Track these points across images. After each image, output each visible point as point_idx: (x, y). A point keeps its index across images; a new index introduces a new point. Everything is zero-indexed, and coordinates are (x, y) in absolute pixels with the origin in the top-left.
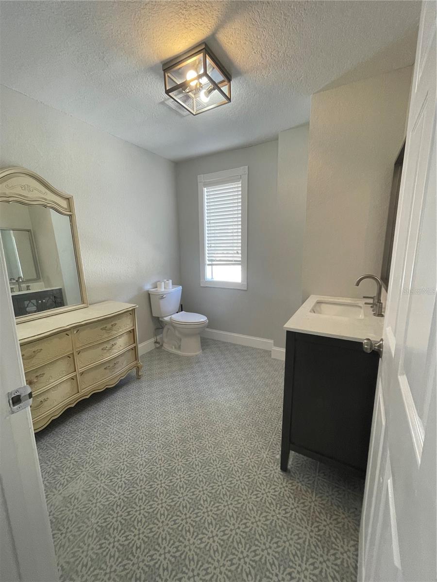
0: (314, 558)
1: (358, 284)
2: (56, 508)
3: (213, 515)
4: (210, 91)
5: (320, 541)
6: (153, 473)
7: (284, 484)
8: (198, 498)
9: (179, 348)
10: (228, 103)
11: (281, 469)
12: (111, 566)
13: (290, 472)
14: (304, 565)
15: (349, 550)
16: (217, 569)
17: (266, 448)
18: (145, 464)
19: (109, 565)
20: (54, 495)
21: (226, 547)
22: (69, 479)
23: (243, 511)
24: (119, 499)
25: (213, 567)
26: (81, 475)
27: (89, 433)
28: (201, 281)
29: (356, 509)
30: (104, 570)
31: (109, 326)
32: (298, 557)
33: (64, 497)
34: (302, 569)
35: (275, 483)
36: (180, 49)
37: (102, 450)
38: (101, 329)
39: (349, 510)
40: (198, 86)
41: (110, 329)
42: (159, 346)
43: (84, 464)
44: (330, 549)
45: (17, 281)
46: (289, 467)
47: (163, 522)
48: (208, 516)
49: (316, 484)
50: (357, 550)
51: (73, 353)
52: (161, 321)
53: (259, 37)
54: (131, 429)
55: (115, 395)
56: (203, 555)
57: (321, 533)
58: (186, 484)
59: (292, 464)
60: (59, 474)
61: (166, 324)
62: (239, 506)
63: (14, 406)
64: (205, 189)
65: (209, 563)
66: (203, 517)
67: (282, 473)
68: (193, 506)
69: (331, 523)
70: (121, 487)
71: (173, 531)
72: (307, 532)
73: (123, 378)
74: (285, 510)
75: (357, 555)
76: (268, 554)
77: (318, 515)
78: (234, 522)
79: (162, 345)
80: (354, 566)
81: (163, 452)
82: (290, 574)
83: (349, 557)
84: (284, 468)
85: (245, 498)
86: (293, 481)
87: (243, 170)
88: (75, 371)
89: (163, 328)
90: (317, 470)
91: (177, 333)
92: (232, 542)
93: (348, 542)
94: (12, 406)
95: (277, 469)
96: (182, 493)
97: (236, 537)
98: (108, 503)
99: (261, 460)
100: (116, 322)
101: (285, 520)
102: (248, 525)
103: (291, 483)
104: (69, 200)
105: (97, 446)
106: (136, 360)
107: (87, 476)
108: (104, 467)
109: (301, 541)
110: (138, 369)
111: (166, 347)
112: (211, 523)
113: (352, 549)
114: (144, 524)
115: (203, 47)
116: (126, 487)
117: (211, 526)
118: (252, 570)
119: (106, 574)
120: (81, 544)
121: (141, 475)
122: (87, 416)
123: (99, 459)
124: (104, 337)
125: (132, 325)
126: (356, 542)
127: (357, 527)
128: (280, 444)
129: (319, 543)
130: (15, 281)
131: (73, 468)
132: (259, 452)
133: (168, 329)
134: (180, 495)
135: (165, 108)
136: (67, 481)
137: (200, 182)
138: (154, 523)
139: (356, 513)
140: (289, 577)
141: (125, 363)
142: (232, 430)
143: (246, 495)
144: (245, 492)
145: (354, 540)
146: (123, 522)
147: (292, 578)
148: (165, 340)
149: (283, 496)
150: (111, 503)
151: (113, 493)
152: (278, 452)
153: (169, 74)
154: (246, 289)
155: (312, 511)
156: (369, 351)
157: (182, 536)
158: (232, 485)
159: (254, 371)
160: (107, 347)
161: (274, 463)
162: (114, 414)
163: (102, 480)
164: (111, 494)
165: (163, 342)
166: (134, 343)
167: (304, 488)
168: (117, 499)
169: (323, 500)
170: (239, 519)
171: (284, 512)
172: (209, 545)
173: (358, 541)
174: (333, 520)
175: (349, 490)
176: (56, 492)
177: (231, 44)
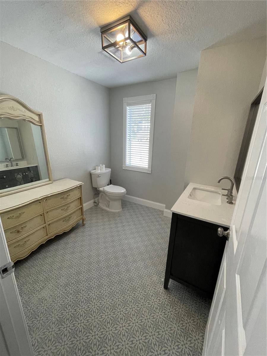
0: (178, 342)
1: (219, 182)
2: (34, 305)
3: (123, 314)
4: (132, 48)
5: (183, 332)
6: (90, 287)
7: (165, 297)
8: (115, 303)
9: (108, 206)
10: (144, 56)
11: (164, 287)
12: (65, 341)
13: (169, 290)
14: (173, 346)
15: (199, 339)
16: (124, 346)
17: (156, 274)
18: (85, 281)
19: (64, 340)
20: (33, 297)
21: (129, 333)
22: (42, 288)
23: (140, 312)
24: (70, 301)
25: (121, 345)
26: (49, 285)
27: (54, 259)
28: (123, 166)
29: (205, 314)
30: (61, 343)
31: (65, 196)
32: (170, 341)
33: (39, 299)
34: (171, 348)
35: (160, 296)
36: (112, 19)
37: (61, 270)
38: (61, 198)
39: (201, 315)
40: (124, 45)
41: (66, 198)
42: (96, 204)
43: (51, 279)
44: (188, 337)
45: (10, 160)
46: (169, 286)
47: (94, 316)
48: (121, 314)
49: (183, 298)
50: (203, 339)
51: (44, 213)
52: (98, 190)
53: (167, 13)
54: (78, 258)
55: (69, 236)
56: (116, 337)
57: (184, 328)
58: (109, 294)
59: (171, 285)
60: (36, 284)
61: (101, 192)
62: (138, 309)
63: (3, 274)
64: (128, 108)
65: (119, 342)
66: (118, 314)
67: (164, 290)
68: (112, 308)
69: (190, 322)
70: (72, 294)
71: (100, 322)
72: (176, 326)
73: (74, 226)
74: (164, 313)
75: (203, 342)
76: (153, 338)
77: (183, 317)
78: (135, 318)
79: (98, 204)
80: (201, 348)
81: (96, 273)
82: (164, 351)
83: (198, 343)
84: (166, 287)
85: (142, 304)
86: (170, 295)
87: (153, 96)
88: (45, 223)
89: (99, 194)
90: (185, 290)
91: (107, 198)
92: (133, 331)
93: (199, 334)
94: (2, 275)
95: (161, 287)
96: (106, 300)
97: (135, 327)
98: (64, 303)
99: (153, 281)
100: (70, 194)
101: (164, 319)
102: (143, 320)
103: (169, 297)
104: (40, 116)
105: (58, 268)
106: (82, 215)
107: (52, 286)
108: (62, 281)
109: (172, 332)
110: (83, 220)
111: (100, 206)
112: (122, 319)
113: (201, 338)
114: (84, 317)
115: (128, 18)
116: (74, 294)
117: (122, 320)
118: (143, 348)
119: (62, 345)
120: (48, 328)
121: (83, 287)
122: (53, 248)
123: (59, 276)
124: (62, 203)
125: (79, 195)
126: (203, 334)
127: (205, 325)
128: (164, 272)
129: (182, 334)
130: (8, 160)
131: (44, 281)
132: (152, 276)
133: (102, 195)
134: (105, 301)
135: (102, 56)
136: (41, 289)
137: (125, 103)
138: (90, 317)
139: (205, 317)
140: (163, 353)
141: (75, 217)
142: (137, 262)
143: (143, 303)
144: (142, 301)
145: (203, 333)
146: (72, 315)
147: (165, 353)
148: (100, 201)
149: (164, 304)
150: (66, 303)
151: (67, 297)
152: (163, 276)
153: (105, 35)
154: (150, 173)
155: (180, 314)
156: (221, 236)
157: (105, 325)
158: (135, 296)
159: (152, 224)
160: (64, 208)
161: (160, 283)
162: (68, 248)
163: (61, 289)
164: (66, 298)
165: (99, 202)
166: (81, 205)
167: (176, 300)
168: (69, 301)
169: (186, 308)
170: (138, 317)
171: (164, 314)
172: (120, 331)
173: (204, 334)
174: (191, 320)
175: (202, 302)
176: (35, 295)
177: (148, 16)
